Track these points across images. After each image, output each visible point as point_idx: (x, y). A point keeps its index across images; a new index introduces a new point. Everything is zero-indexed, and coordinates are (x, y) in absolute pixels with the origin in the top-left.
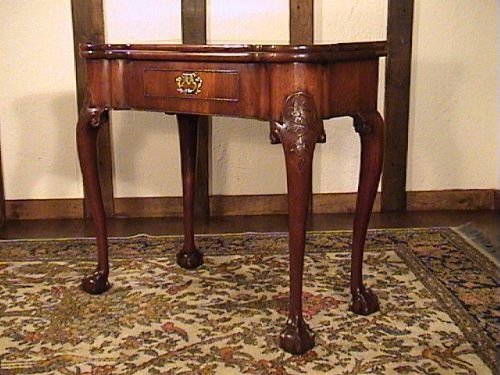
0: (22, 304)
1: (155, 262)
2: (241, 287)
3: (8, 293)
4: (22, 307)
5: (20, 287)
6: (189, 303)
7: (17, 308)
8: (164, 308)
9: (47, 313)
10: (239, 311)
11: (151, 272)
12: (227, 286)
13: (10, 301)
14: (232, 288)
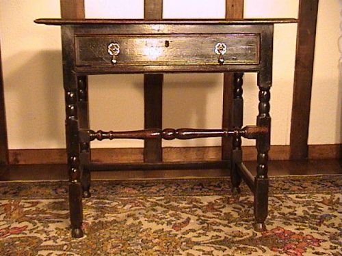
0: (55, 239)
1: (154, 200)
2: (232, 225)
3: (42, 228)
4: (54, 241)
5: (50, 222)
6: (194, 239)
7: (51, 243)
8: (174, 244)
9: (76, 247)
10: (239, 248)
11: (154, 210)
12: (220, 224)
13: (44, 235)
14: (225, 226)
